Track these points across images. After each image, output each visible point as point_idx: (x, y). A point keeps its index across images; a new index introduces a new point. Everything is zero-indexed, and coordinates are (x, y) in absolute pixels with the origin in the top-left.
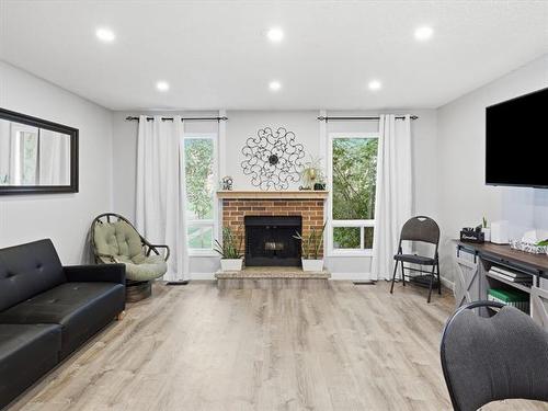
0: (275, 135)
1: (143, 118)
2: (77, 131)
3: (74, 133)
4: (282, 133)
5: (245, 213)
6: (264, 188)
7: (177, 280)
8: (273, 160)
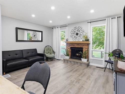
0: (78, 28)
1: (54, 28)
2: (42, 31)
3: (42, 32)
4: (79, 27)
5: (71, 46)
6: (75, 41)
7: (58, 59)
8: (77, 34)
